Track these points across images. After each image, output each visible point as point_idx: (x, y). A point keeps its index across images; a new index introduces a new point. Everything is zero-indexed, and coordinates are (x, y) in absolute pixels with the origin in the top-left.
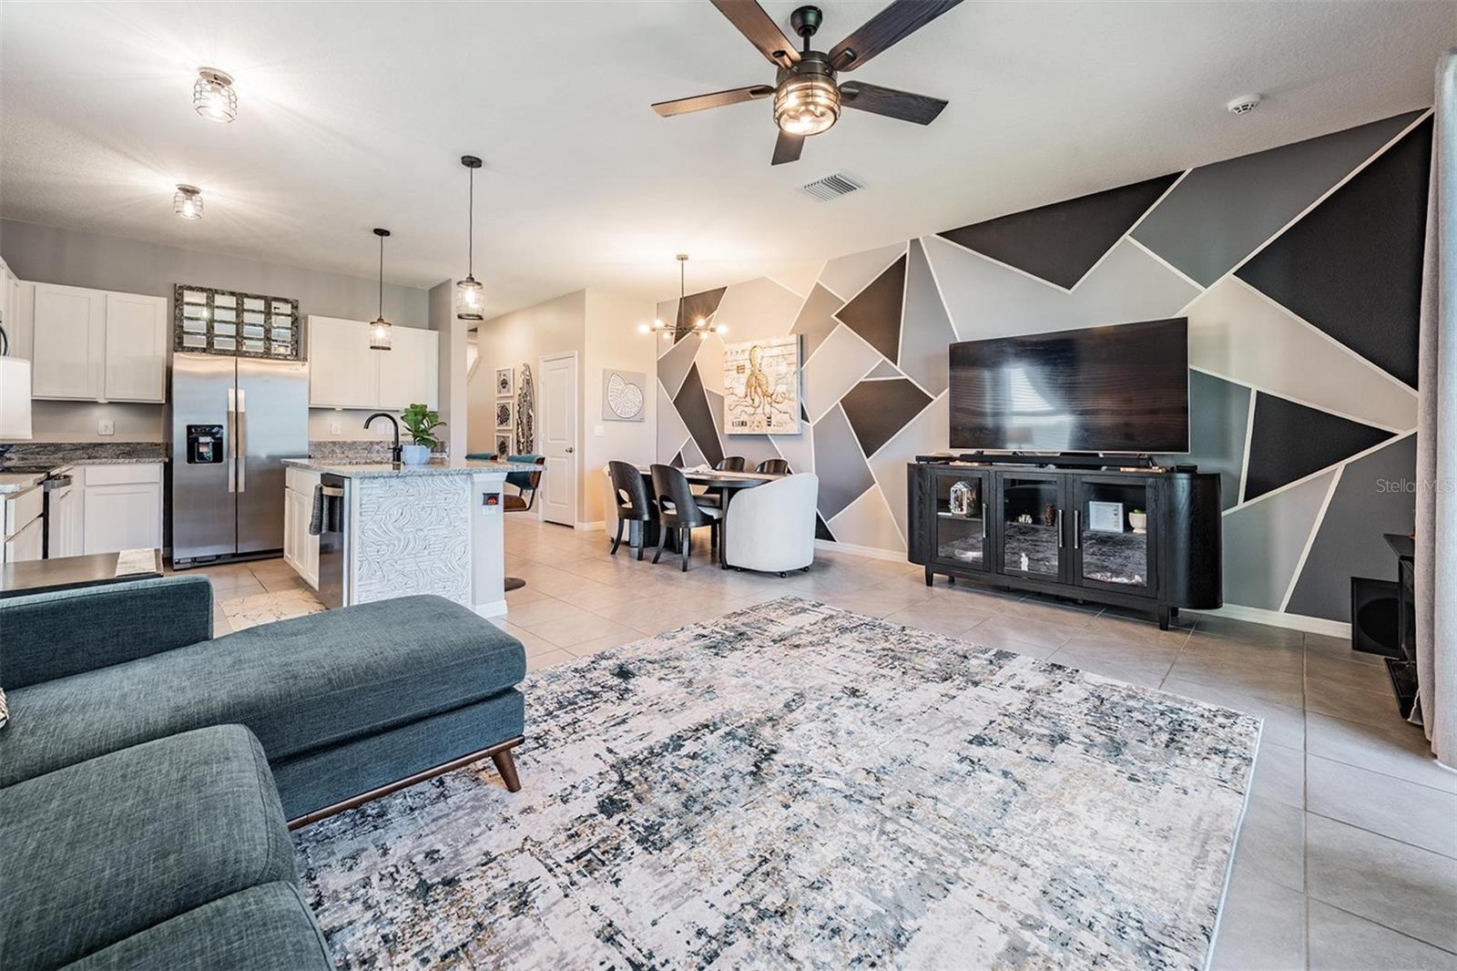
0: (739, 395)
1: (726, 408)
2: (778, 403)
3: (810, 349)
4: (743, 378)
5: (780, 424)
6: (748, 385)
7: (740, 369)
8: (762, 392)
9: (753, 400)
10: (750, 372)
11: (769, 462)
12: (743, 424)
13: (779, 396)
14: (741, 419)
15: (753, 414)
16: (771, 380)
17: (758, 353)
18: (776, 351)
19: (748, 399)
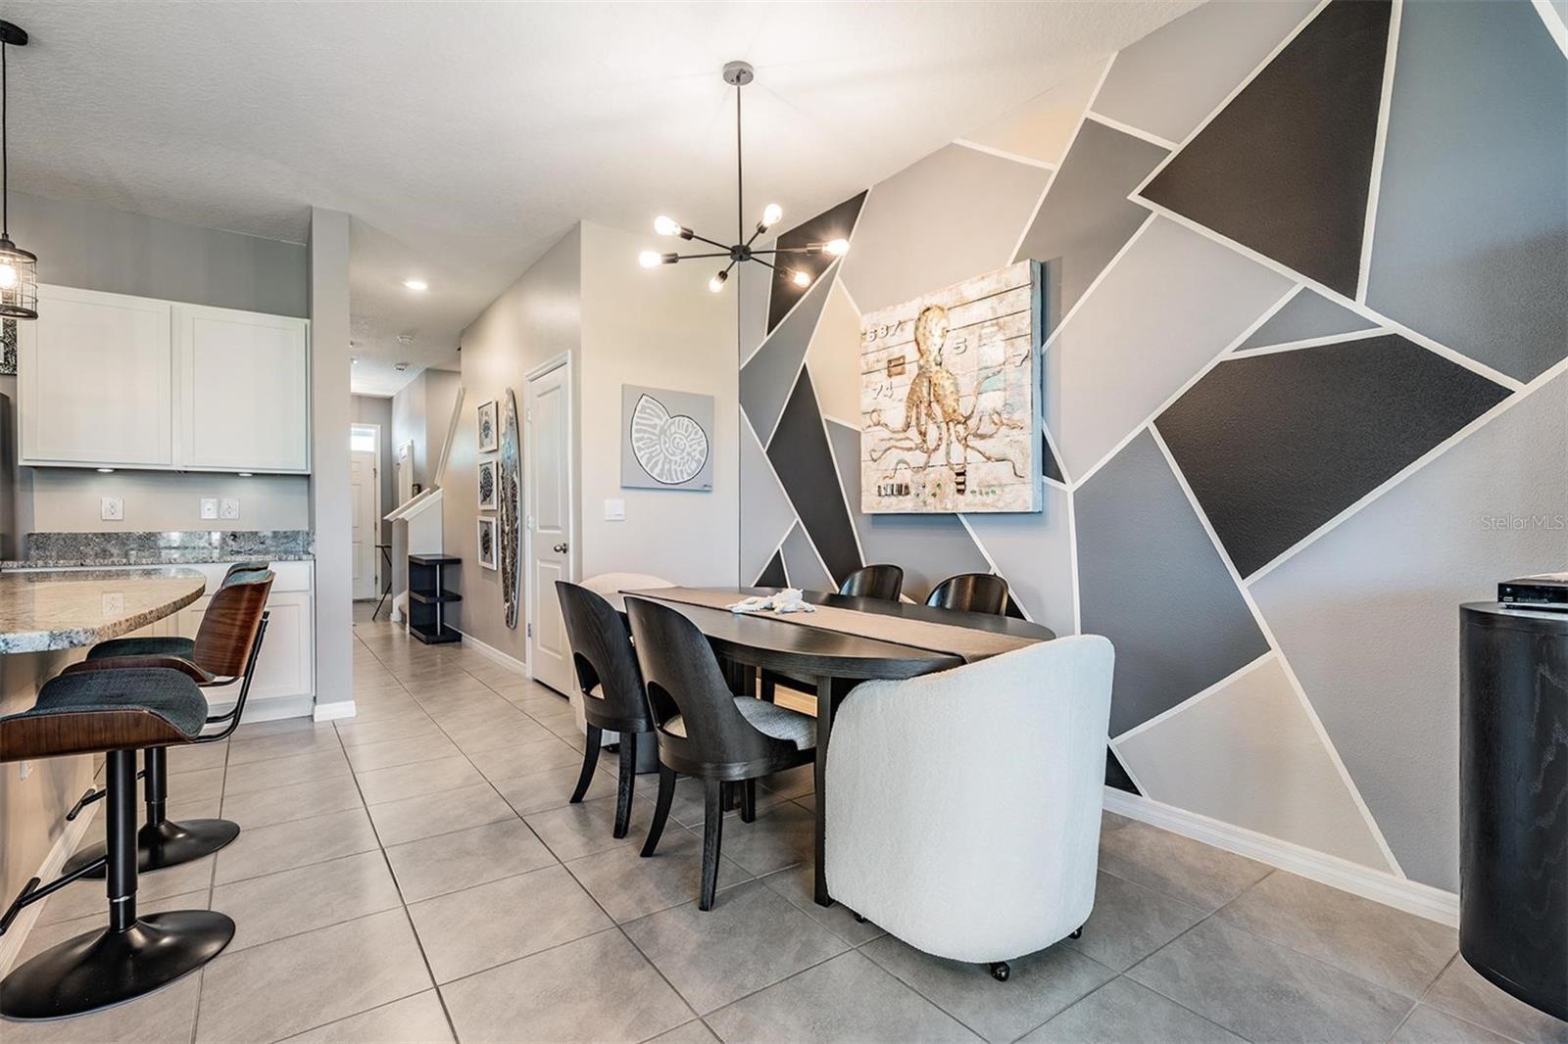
0: (891, 426)
1: (865, 456)
2: (982, 437)
3: (1064, 302)
4: (902, 385)
5: (988, 489)
6: (913, 401)
7: (895, 366)
8: (944, 412)
9: (923, 434)
10: (916, 371)
11: (962, 580)
12: (902, 490)
13: (986, 419)
14: (896, 481)
15: (924, 468)
16: (967, 385)
17: (935, 324)
18: (981, 311)
19: (913, 433)
